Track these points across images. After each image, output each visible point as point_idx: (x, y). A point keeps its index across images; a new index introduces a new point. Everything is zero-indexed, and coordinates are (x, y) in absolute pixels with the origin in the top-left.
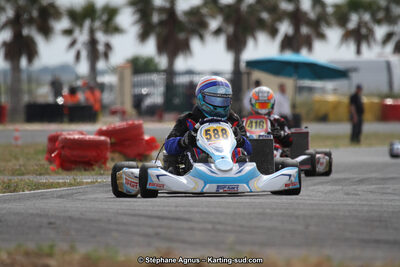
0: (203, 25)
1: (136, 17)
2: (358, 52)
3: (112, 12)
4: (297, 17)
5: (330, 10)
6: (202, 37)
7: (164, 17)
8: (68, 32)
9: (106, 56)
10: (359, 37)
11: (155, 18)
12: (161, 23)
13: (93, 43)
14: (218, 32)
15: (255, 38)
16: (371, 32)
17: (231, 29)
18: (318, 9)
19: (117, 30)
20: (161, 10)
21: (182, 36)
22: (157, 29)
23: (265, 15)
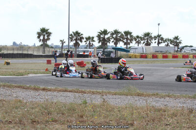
0: (110, 40)
1: (98, 39)
2: (138, 45)
3: (93, 38)
4: (127, 39)
5: (133, 38)
8: (85, 41)
9: (92, 46)
10: (138, 43)
13: (90, 43)
14: (113, 42)
15: (119, 42)
16: (141, 42)
17: (115, 41)
18: (131, 38)
19: (94, 41)
20: (102, 38)
21: (106, 42)
22: (102, 41)
23: (121, 39)
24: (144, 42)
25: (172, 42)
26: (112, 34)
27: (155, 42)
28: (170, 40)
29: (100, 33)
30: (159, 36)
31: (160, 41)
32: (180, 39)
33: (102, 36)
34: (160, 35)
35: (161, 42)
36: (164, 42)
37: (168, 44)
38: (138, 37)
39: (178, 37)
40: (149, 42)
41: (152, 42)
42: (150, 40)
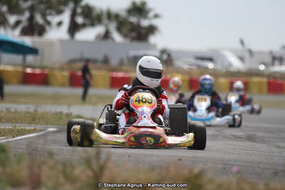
24: (18, 23)
25: (122, 24)
27: (60, 24)
28: (117, 16)
31: (80, 20)
32: (151, 14)
35: (84, 26)
36: (92, 25)
37: (107, 35)
39: (144, 4)
40: (37, 24)
41: (49, 23)
42: (44, 16)
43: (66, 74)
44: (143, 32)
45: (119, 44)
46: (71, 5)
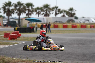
0: (14, 12)
1: (3, 10)
2: (38, 16)
4: (29, 10)
5: (34, 9)
6: (14, 14)
7: (7, 10)
11: (6, 10)
12: (7, 11)
14: (16, 13)
15: (22, 13)
16: (40, 13)
17: (18, 12)
18: (32, 9)
19: (0, 12)
21: (10, 13)
22: (7, 12)
23: (24, 10)
24: (43, 14)
25: (68, 13)
26: (16, 6)
27: (53, 13)
28: (66, 11)
29: (5, 4)
30: (56, 7)
31: (57, 12)
32: (74, 10)
33: (7, 8)
34: (58, 7)
36: (61, 13)
37: (64, 16)
38: (38, 8)
39: (72, 8)
40: (48, 14)
41: (50, 13)
42: (49, 12)
43: (53, 25)
44: (72, 14)
45: (67, 18)
46: (55, 9)
